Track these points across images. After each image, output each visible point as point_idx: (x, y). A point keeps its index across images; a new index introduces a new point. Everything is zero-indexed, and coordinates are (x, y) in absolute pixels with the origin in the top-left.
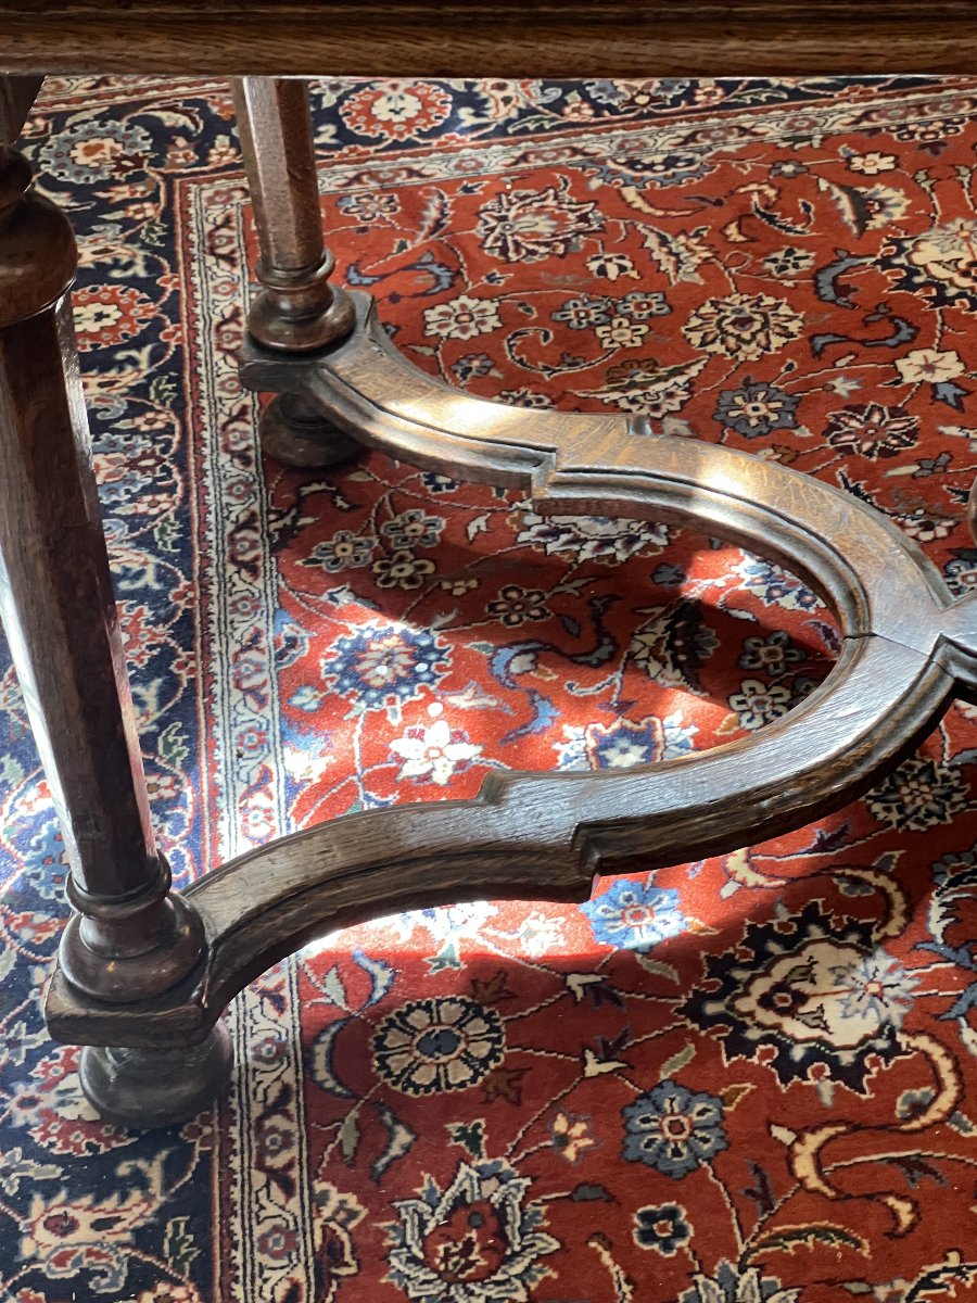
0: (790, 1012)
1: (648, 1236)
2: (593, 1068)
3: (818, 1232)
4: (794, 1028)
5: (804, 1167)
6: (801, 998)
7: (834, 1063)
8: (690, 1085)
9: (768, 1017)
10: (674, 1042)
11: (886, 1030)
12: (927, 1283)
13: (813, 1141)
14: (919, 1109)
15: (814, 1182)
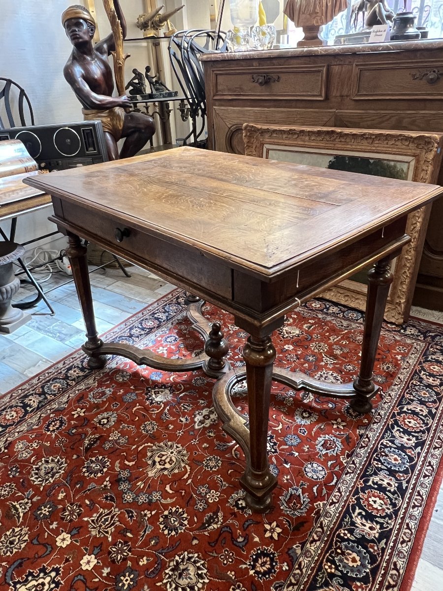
0: (155, 394)
1: (113, 405)
2: (132, 387)
3: (127, 415)
4: (154, 396)
5: (135, 409)
6: (159, 393)
7: (152, 401)
8: (137, 395)
9: (153, 393)
10: (141, 390)
11: (161, 402)
12: (128, 427)
13: (139, 407)
14: (153, 411)
15: (133, 411)
